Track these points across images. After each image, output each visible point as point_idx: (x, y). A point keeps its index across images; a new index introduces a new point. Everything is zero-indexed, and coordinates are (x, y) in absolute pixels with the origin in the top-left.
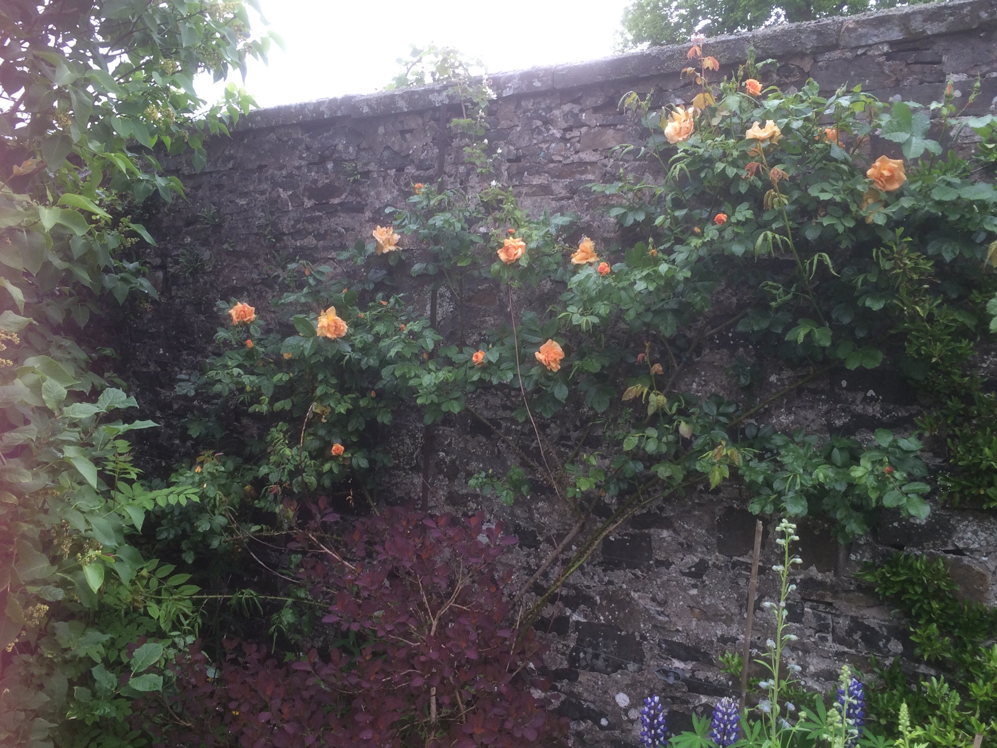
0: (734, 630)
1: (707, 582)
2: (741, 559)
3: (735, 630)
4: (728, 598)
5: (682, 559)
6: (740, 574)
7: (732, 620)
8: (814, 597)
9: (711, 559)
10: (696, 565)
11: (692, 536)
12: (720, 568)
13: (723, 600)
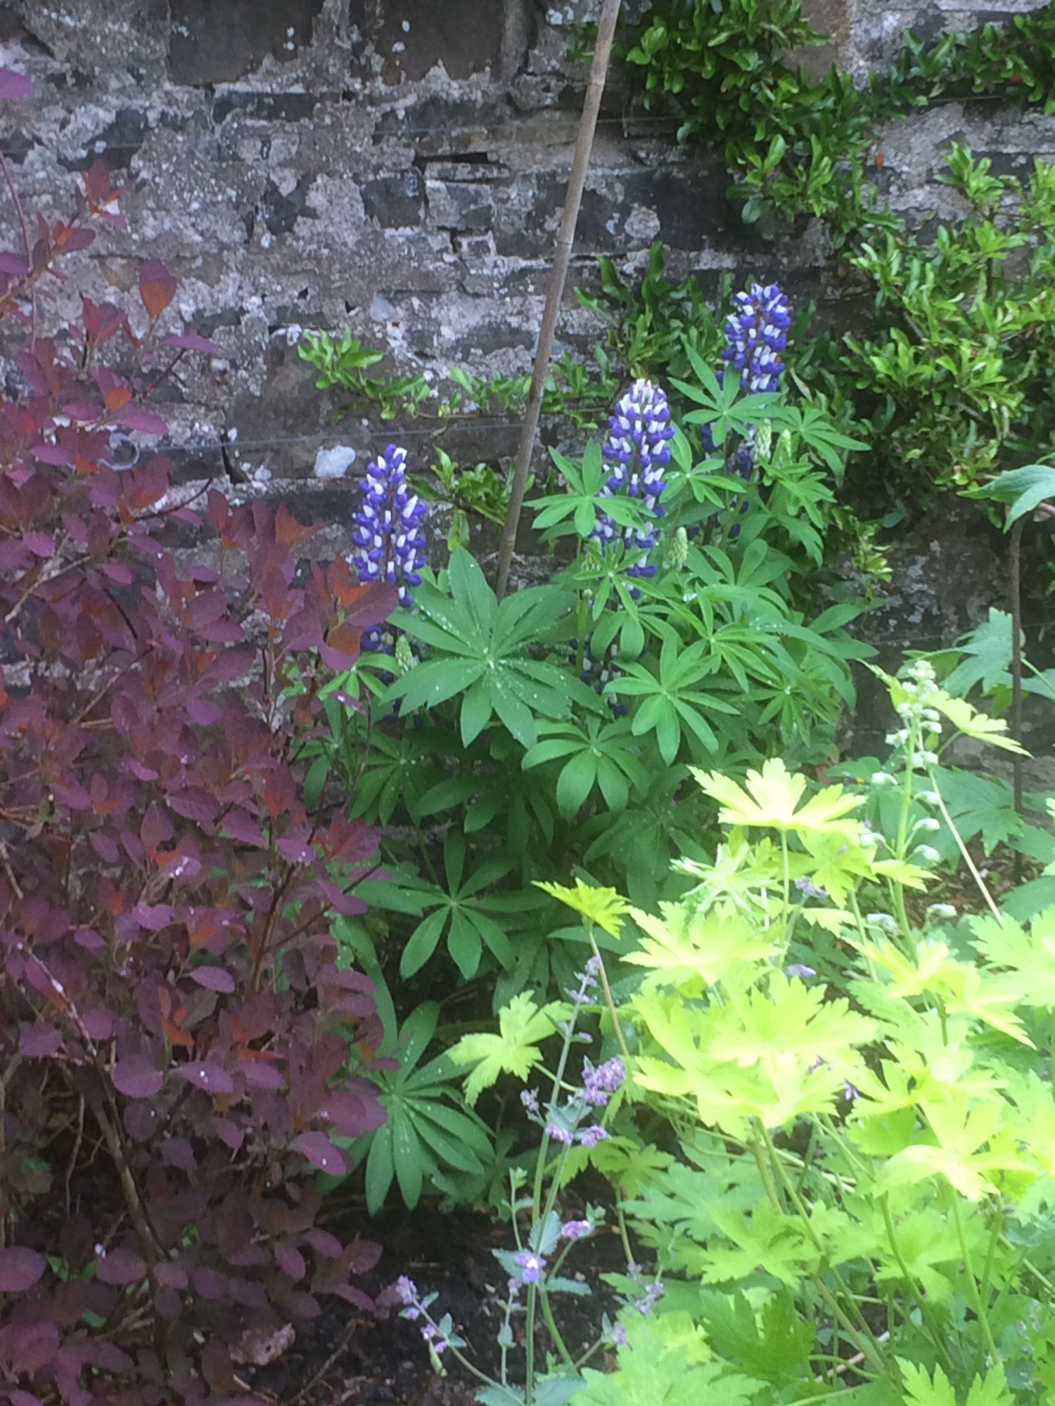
0: (229, 291)
1: (144, 175)
2: (240, 87)
3: (231, 290)
4: (207, 207)
5: (64, 124)
6: (242, 129)
7: (223, 266)
8: (445, 149)
9: (152, 106)
10: (109, 132)
11: (92, 47)
12: (178, 126)
13: (196, 214)
